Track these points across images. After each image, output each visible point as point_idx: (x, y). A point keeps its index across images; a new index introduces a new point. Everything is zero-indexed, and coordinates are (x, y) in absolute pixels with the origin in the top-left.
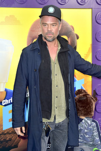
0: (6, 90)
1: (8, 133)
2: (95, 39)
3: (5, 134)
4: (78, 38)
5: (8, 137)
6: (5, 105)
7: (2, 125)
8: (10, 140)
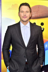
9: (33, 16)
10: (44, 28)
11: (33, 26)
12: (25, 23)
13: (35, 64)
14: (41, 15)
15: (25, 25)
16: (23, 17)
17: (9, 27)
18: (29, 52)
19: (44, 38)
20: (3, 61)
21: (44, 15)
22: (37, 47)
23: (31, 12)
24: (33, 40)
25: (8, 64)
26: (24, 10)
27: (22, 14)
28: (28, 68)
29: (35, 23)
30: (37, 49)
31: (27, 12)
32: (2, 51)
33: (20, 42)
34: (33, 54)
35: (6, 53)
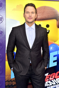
0: (14, 53)
3: (12, 81)
5: (14, 83)
7: (11, 75)
8: (15, 85)
9: (39, 17)
10: (49, 30)
11: (38, 27)
12: (30, 24)
13: (39, 66)
14: (47, 17)
15: (30, 26)
16: (28, 18)
17: (13, 28)
18: (34, 54)
19: (49, 41)
20: (7, 63)
21: (50, 17)
22: (42, 49)
23: (36, 13)
24: (38, 43)
25: (12, 65)
26: (29, 11)
27: (27, 15)
28: (32, 70)
29: (40, 25)
30: (42, 51)
31: (32, 13)
32: (6, 53)
33: (25, 44)
34: (37, 56)
35: (10, 55)
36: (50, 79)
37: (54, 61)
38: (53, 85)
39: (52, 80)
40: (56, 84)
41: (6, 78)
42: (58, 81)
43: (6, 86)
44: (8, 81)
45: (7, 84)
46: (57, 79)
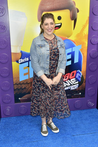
0: (21, 52)
1: (23, 83)
2: (92, 13)
3: (21, 84)
4: (78, 11)
5: (23, 86)
6: (21, 63)
7: (19, 78)
8: (25, 88)
36: (64, 80)
37: (68, 60)
38: (67, 86)
39: (67, 81)
40: (71, 85)
41: (15, 80)
42: (73, 82)
43: (15, 90)
44: (16, 84)
45: (16, 87)
46: (71, 80)
